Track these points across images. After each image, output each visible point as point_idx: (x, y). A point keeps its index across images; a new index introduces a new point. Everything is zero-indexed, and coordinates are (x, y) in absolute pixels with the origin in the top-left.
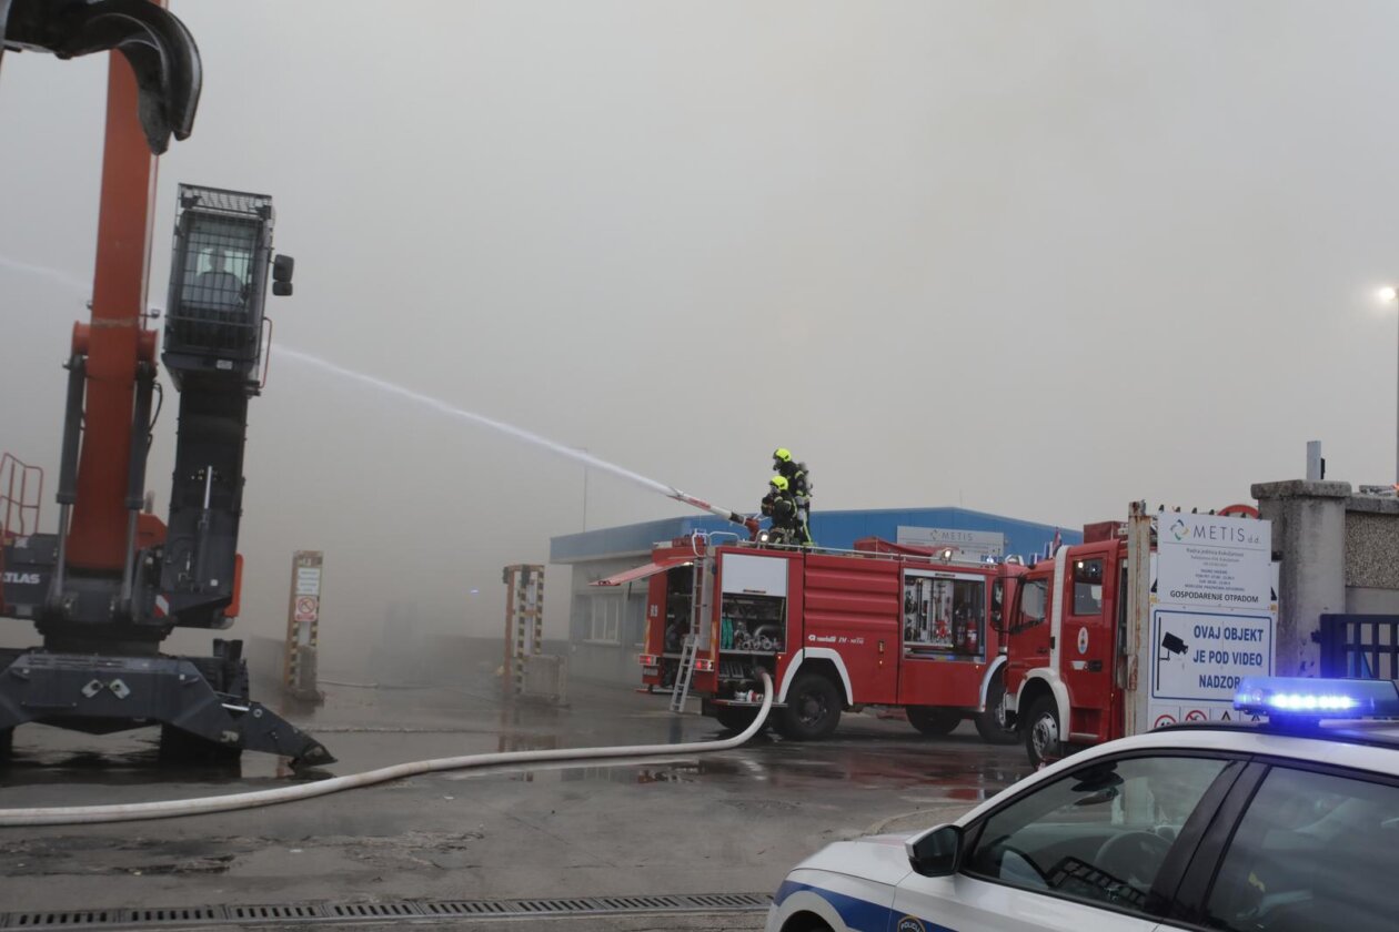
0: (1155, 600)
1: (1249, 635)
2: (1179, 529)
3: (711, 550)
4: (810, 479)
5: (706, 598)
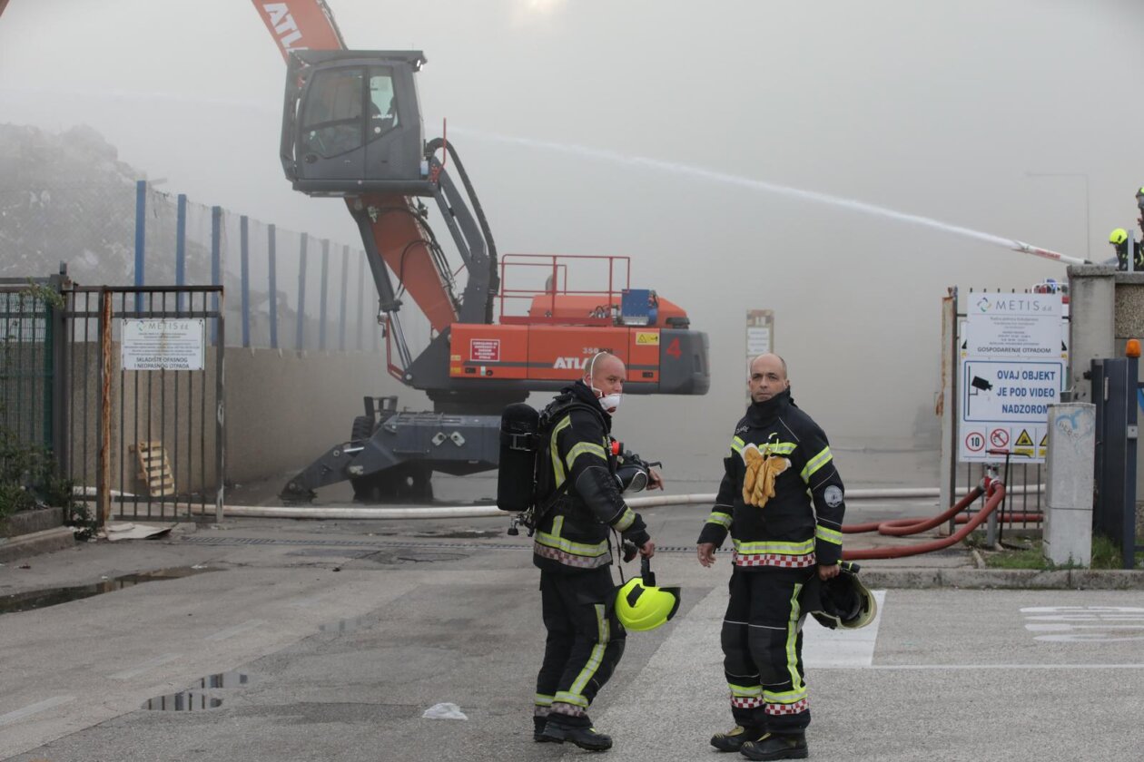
0: (964, 354)
1: (1043, 376)
2: (984, 304)
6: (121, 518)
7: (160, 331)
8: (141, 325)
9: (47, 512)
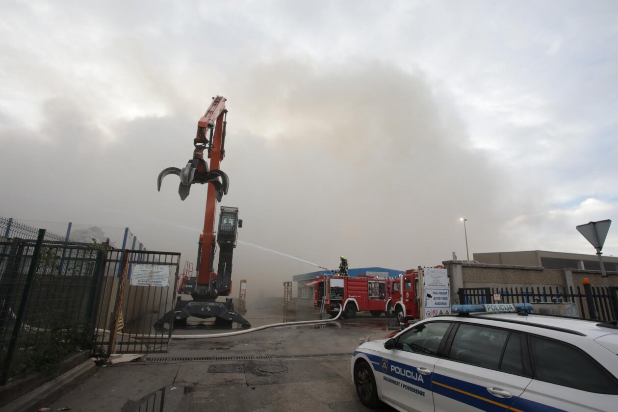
0: (425, 287)
1: (444, 293)
2: (428, 272)
3: (328, 278)
4: (348, 262)
5: (327, 288)
6: (121, 352)
7: (151, 270)
8: (142, 267)
9: (82, 353)
